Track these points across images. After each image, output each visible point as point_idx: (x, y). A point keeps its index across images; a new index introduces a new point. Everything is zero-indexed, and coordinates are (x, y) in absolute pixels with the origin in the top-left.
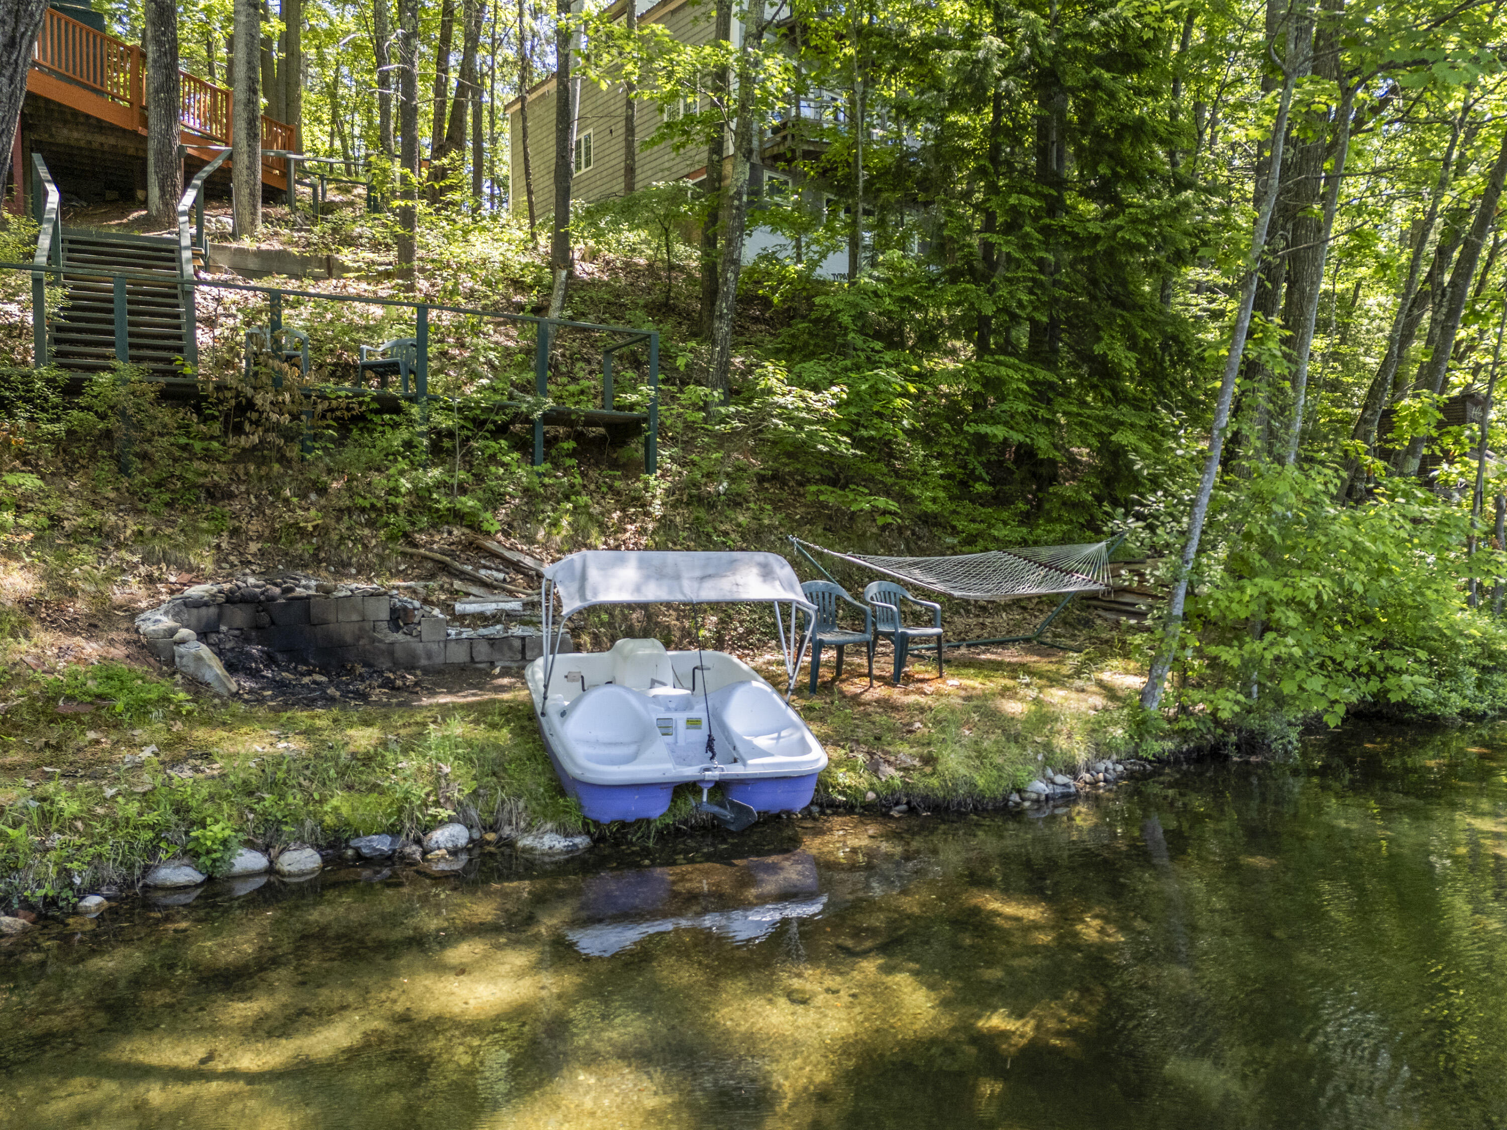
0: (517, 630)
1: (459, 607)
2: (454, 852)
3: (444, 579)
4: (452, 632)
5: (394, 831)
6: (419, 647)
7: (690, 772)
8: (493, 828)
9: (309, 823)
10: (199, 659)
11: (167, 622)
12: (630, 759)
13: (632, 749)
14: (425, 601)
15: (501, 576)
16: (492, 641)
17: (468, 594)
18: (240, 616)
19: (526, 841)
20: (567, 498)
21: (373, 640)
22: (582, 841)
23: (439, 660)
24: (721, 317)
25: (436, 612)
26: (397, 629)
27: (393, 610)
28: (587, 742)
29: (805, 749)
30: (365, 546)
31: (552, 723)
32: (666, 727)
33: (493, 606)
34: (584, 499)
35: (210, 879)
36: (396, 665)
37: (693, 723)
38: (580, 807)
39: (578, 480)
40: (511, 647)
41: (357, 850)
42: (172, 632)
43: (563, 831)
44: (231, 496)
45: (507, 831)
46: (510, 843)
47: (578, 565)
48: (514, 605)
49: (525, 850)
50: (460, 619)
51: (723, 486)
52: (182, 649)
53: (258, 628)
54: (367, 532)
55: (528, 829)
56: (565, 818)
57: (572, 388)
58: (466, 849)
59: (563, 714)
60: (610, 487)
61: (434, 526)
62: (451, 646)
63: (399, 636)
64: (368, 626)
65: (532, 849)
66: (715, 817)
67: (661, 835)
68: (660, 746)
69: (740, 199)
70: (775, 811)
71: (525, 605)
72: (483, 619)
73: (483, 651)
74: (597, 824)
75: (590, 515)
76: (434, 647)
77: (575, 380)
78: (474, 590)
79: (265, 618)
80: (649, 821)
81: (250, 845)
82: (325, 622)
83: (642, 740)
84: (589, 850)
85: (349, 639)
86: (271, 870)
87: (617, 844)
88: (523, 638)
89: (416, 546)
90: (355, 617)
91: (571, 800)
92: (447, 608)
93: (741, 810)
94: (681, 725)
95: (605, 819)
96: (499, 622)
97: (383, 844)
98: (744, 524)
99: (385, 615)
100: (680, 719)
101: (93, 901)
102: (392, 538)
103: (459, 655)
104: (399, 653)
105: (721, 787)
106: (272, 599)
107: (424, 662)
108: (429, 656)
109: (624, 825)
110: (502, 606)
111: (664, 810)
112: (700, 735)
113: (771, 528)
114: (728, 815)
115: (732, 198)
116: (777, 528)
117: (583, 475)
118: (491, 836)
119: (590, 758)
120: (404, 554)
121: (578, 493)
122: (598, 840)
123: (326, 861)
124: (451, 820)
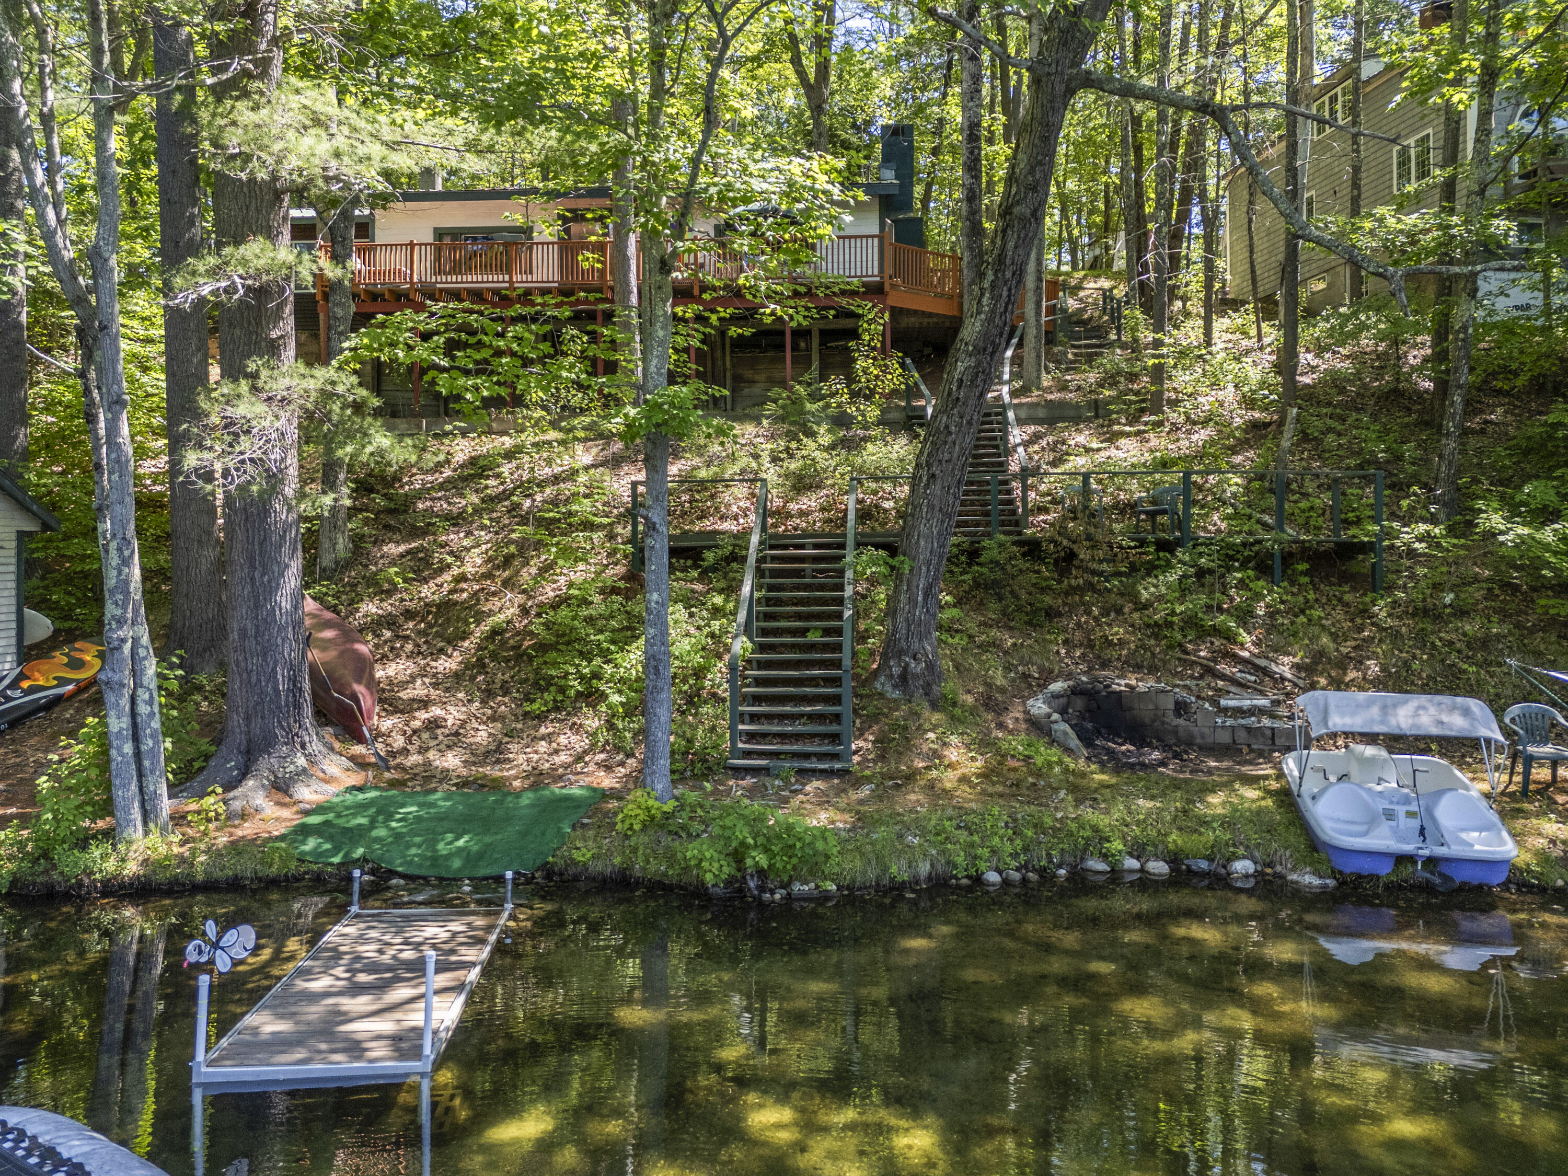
0: (1266, 722)
1: (1223, 702)
2: (1247, 876)
3: (1209, 679)
4: (1219, 721)
5: (1211, 859)
6: (1195, 730)
7: (1408, 848)
8: (1270, 865)
9: (1161, 847)
10: (1066, 733)
11: (1045, 709)
12: (1364, 834)
13: (1363, 828)
14: (1198, 697)
15: (1253, 678)
16: (1249, 729)
17: (1228, 692)
18: (1079, 703)
19: (1294, 877)
20: (1302, 611)
21: (1163, 723)
22: (1331, 882)
23: (1210, 740)
24: (1448, 434)
25: (1207, 705)
26: (1179, 716)
27: (1177, 703)
28: (1331, 819)
29: (1502, 843)
30: (1153, 654)
31: (1306, 802)
32: (1390, 815)
33: (1248, 702)
34: (1317, 613)
35: (1113, 870)
36: (1179, 742)
37: (1410, 814)
38: (1329, 861)
39: (1311, 596)
40: (1263, 735)
41: (1188, 866)
42: (1049, 716)
43: (1317, 873)
44: (1060, 615)
45: (1279, 868)
46: (1282, 877)
47: (1322, 703)
48: (1263, 702)
49: (1292, 882)
50: (1225, 710)
51: (1449, 598)
52: (1055, 726)
53: (1089, 711)
54: (1152, 642)
55: (1294, 869)
56: (1319, 866)
57: (1304, 504)
58: (1253, 876)
59: (1314, 798)
60: (1340, 600)
61: (1199, 637)
62: (1218, 731)
63: (1181, 721)
64: (1160, 713)
65: (1297, 882)
66: (1428, 881)
67: (1387, 887)
68: (1385, 827)
69: (1466, 332)
70: (1476, 882)
71: (1273, 702)
72: (1239, 712)
73: (1242, 736)
74: (1341, 872)
75: (1323, 626)
76: (1206, 731)
77: (1306, 495)
78: (1233, 689)
79: (1094, 705)
80: (1378, 877)
81: (1130, 854)
82: (1131, 709)
83: (1371, 822)
84: (1336, 888)
85: (1147, 721)
86: (1142, 870)
87: (1356, 888)
88: (1273, 729)
89: (1188, 653)
90: (1151, 706)
91: (1323, 856)
92: (1214, 702)
93: (1446, 878)
94: (1402, 815)
95: (1347, 870)
96: (1253, 715)
97: (1204, 865)
98: (1471, 633)
99: (1171, 706)
100: (1401, 810)
101: (1062, 872)
102: (1170, 647)
103: (1224, 738)
104: (1181, 733)
105: (1432, 862)
106: (1098, 692)
107: (1198, 741)
108: (1203, 736)
109: (1360, 876)
110: (1255, 702)
111: (1389, 870)
112: (1415, 824)
113: (1499, 638)
114: (1437, 881)
115: (1458, 332)
116: (1505, 637)
117: (1316, 589)
118: (1269, 871)
119: (1334, 830)
120: (1179, 659)
121: (1311, 608)
122: (1342, 883)
123: (1172, 870)
124: (1244, 857)
